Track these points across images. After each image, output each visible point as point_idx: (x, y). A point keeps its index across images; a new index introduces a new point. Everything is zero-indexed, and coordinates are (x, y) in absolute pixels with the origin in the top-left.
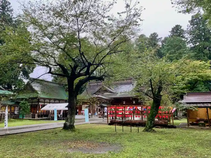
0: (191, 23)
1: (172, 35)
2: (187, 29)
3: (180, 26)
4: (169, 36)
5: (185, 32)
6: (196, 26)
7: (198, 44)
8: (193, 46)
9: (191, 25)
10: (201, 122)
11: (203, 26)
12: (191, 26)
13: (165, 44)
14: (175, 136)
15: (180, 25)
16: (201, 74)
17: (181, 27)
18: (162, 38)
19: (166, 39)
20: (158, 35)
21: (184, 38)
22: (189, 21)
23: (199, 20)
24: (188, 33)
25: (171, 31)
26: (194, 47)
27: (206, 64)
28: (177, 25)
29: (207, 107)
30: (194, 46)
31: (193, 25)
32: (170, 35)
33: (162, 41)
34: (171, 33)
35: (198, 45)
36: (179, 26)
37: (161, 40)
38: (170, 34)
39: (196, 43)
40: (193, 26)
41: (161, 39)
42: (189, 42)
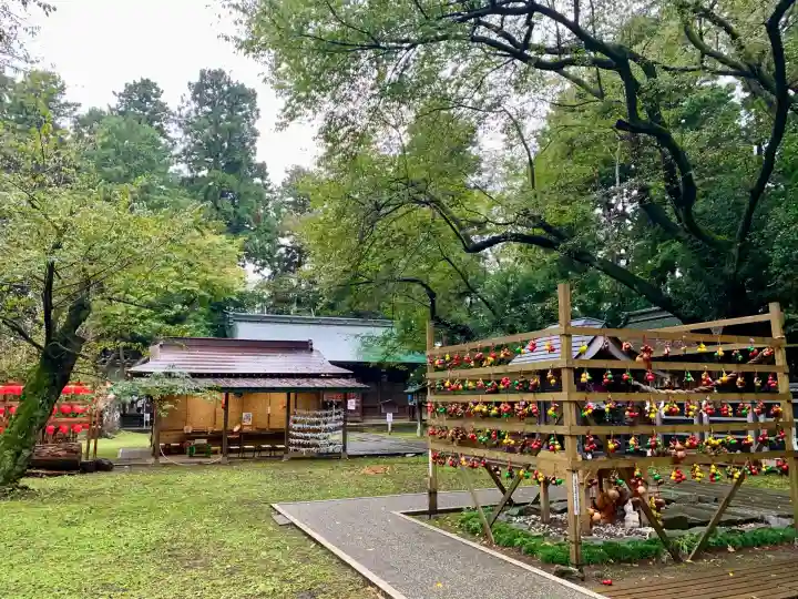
0: (195, 93)
1: (122, 109)
2: (180, 110)
3: (158, 90)
4: (112, 110)
5: (171, 117)
6: (208, 109)
7: (204, 173)
8: (186, 173)
9: (194, 99)
10: (197, 441)
11: (228, 119)
12: (194, 105)
13: (87, 135)
14: (124, 503)
15: (158, 86)
16: (209, 277)
17: (159, 93)
18: (79, 105)
19: (95, 116)
20: (62, 88)
21: (165, 137)
22: (190, 84)
23: (220, 94)
24: (180, 125)
25: (120, 94)
26: (192, 180)
27: (230, 248)
28: (148, 80)
29: (227, 390)
30: (190, 175)
31: (202, 103)
32: (113, 106)
33: (77, 117)
34: (122, 101)
35: (203, 176)
36: (154, 85)
37: (76, 114)
38: (114, 102)
39: (199, 169)
40: (201, 106)
41: (75, 110)
42: (178, 156)
